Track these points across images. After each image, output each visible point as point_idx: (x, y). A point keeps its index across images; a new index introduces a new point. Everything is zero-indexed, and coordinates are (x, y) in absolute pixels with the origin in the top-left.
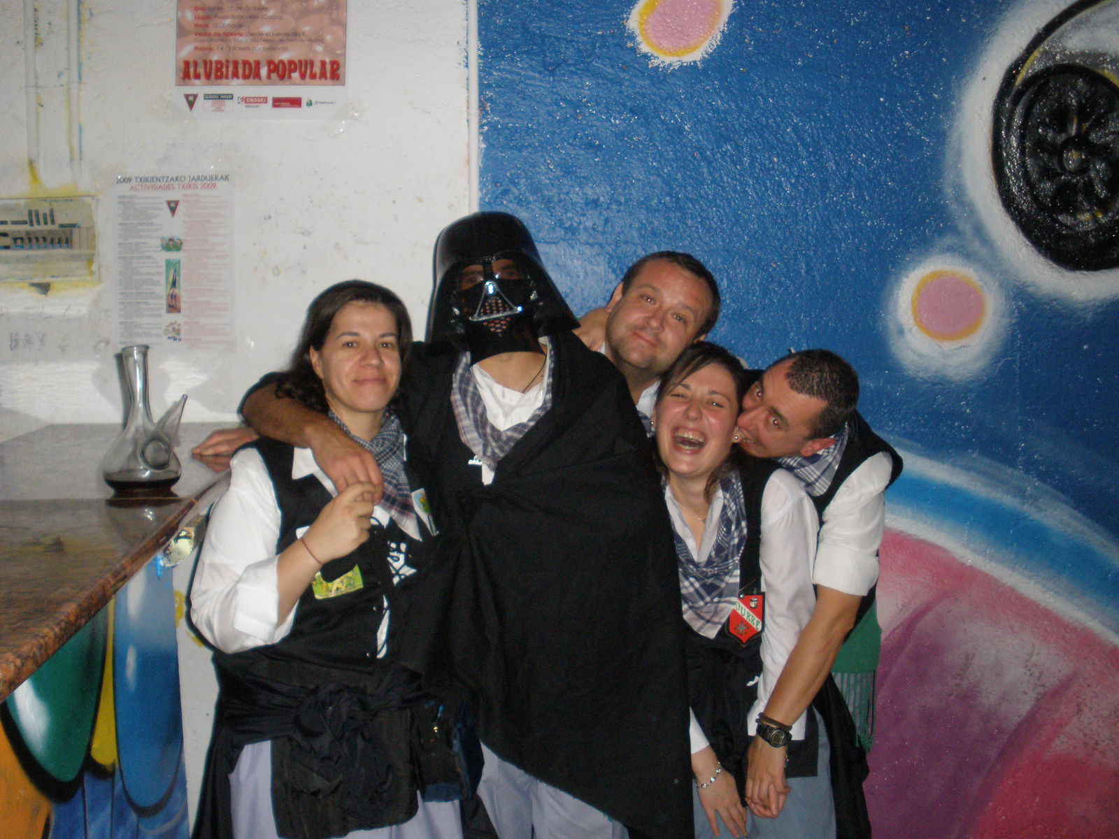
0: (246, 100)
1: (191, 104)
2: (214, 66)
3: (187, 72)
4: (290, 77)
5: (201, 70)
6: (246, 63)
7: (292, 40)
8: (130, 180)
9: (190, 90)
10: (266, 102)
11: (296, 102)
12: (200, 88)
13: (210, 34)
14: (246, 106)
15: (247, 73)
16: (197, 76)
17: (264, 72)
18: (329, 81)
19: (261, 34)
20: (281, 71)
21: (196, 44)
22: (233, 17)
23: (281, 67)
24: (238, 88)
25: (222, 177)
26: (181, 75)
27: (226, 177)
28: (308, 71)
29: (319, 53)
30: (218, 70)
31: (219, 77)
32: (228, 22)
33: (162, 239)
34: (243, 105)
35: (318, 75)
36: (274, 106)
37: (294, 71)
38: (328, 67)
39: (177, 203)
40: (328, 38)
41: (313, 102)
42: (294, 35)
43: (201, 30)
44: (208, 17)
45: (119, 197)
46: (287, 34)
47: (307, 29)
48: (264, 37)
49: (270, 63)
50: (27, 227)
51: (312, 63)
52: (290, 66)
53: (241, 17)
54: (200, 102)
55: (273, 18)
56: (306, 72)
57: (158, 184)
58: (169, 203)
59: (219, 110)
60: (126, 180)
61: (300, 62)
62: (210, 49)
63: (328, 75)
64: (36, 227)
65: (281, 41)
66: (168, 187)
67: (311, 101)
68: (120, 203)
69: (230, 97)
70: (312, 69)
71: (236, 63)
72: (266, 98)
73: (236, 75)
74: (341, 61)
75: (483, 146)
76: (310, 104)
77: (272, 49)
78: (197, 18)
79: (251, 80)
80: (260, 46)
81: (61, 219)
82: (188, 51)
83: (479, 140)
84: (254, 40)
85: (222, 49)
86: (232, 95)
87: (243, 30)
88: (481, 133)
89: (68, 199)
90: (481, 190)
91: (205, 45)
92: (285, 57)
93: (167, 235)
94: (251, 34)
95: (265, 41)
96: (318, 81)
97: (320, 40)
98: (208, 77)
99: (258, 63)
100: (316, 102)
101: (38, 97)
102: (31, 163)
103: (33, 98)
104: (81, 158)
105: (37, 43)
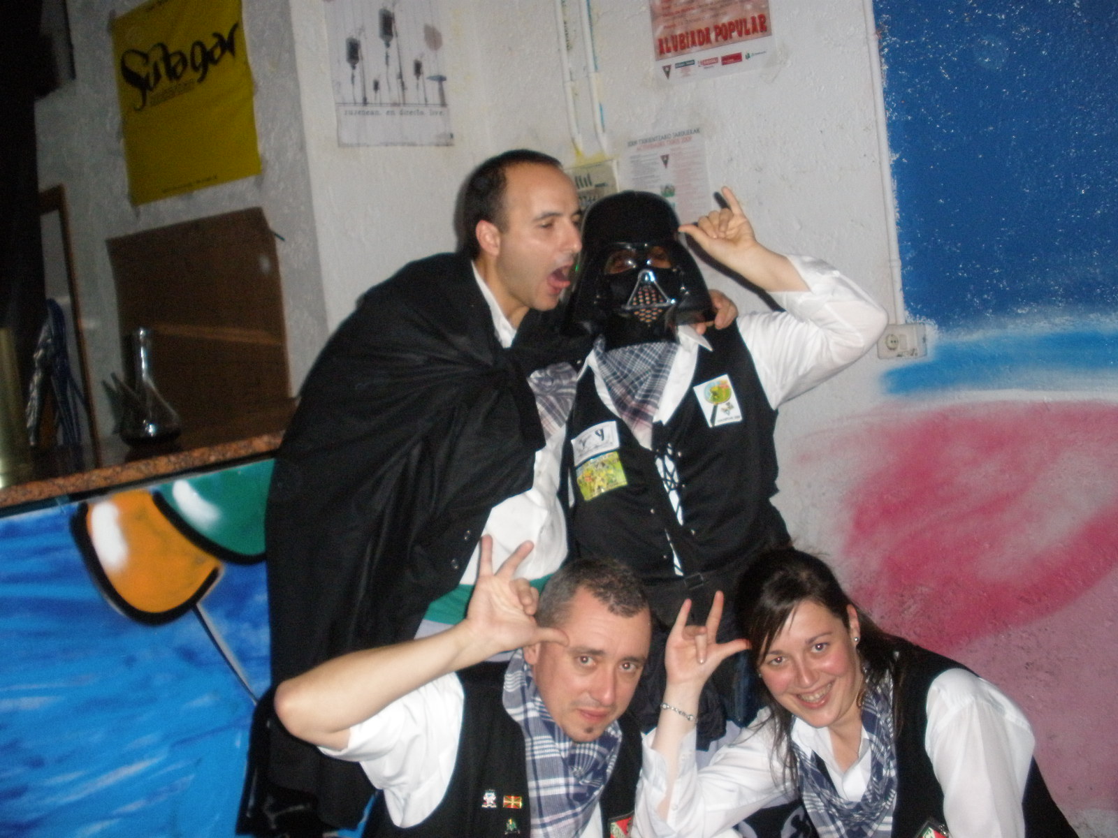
0: (704, 63)
1: (668, 74)
2: (678, 40)
3: (663, 48)
4: (731, 37)
5: (670, 45)
6: (700, 31)
7: (728, 5)
8: (636, 143)
9: (665, 62)
10: (717, 62)
11: (737, 58)
12: (672, 59)
13: (672, 14)
14: (705, 68)
15: (701, 40)
16: (669, 51)
17: (713, 36)
18: (760, 34)
19: (707, 5)
20: (725, 33)
21: (666, 24)
23: (723, 29)
24: (697, 54)
25: (695, 131)
26: (658, 51)
27: (698, 130)
28: (743, 29)
29: (749, 11)
30: (682, 41)
31: (683, 48)
33: (662, 187)
34: (702, 68)
35: (751, 30)
36: (723, 64)
37: (732, 31)
39: (667, 156)
41: (751, 55)
43: (665, 12)
45: (631, 157)
48: (710, 6)
49: (716, 27)
51: (745, 21)
52: (730, 27)
54: (673, 71)
56: (742, 29)
57: (654, 143)
58: (663, 157)
59: (687, 75)
60: (632, 143)
61: (737, 22)
62: (674, 26)
63: (759, 28)
65: (722, 6)
66: (661, 145)
67: (748, 54)
68: (632, 162)
69: (692, 62)
70: (746, 27)
71: (693, 33)
72: (717, 58)
73: (694, 43)
74: (765, 13)
75: (886, 67)
76: (748, 57)
77: (716, 16)
78: (663, 2)
79: (705, 46)
80: (707, 15)
81: (596, 181)
82: (660, 31)
83: (881, 62)
84: (703, 11)
85: (682, 23)
86: (693, 61)
87: (695, 4)
88: (881, 56)
89: (599, 165)
90: (887, 109)
91: (670, 23)
92: (725, 20)
93: (664, 183)
94: (700, 6)
95: (712, 9)
96: (751, 35)
98: (676, 49)
100: (753, 55)
101: (573, 89)
102: (573, 140)
103: (569, 91)
104: (604, 131)
105: (569, 47)
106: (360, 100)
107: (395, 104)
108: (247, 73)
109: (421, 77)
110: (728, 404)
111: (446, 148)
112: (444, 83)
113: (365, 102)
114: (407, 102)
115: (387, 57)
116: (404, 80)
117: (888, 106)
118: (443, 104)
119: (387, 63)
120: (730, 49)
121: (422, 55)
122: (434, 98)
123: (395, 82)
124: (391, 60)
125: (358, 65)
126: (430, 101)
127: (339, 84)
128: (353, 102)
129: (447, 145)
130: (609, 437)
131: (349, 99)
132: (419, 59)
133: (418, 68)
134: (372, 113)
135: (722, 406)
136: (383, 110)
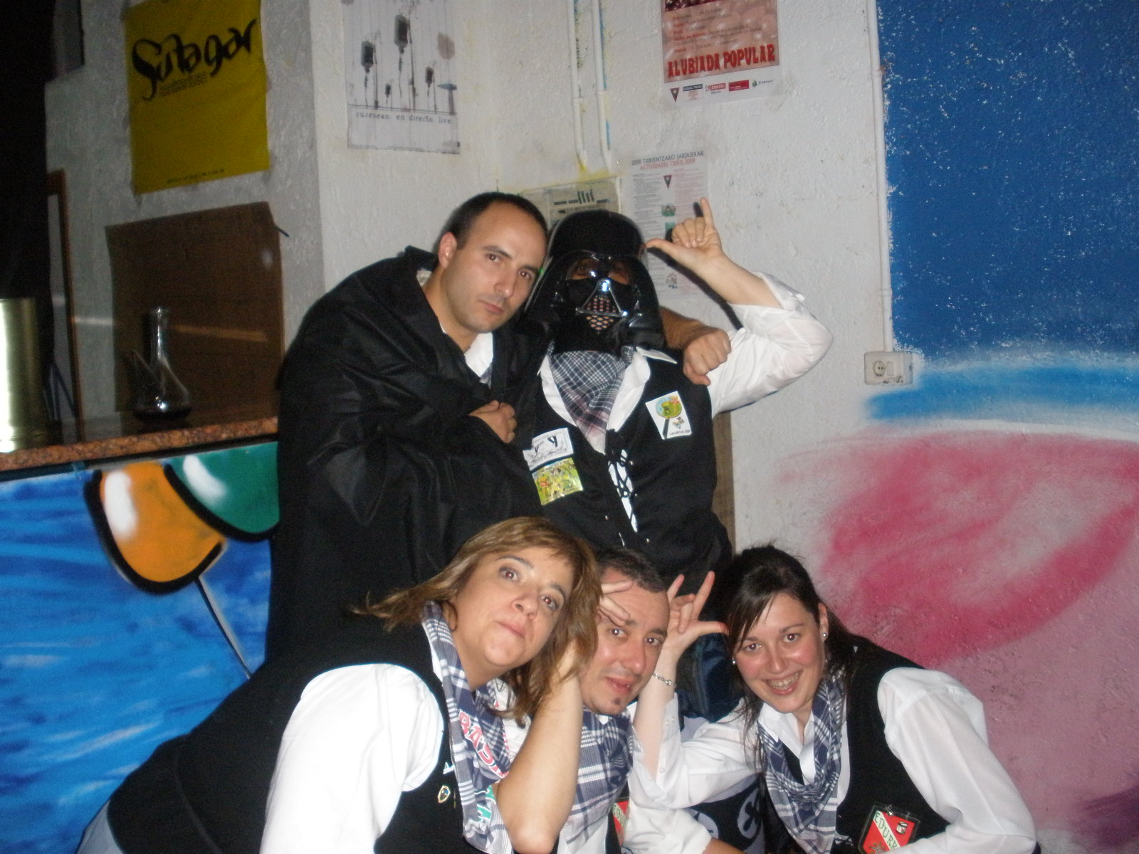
0: (711, 88)
1: (675, 96)
2: (688, 62)
3: (672, 71)
4: (739, 64)
5: (680, 68)
6: (709, 57)
7: (740, 32)
8: (639, 161)
9: (674, 85)
10: (725, 88)
11: (744, 85)
12: (680, 82)
13: (684, 38)
14: (712, 93)
15: (710, 65)
16: (678, 74)
17: (722, 62)
18: (768, 63)
19: (718, 32)
20: (733, 60)
21: (676, 48)
22: (699, 21)
23: (733, 56)
24: (705, 79)
25: (699, 154)
26: (667, 73)
27: (702, 153)
28: (752, 56)
29: (759, 40)
30: (691, 66)
31: (691, 72)
32: (694, 25)
33: (662, 207)
34: (710, 92)
35: (759, 59)
36: (731, 90)
37: (742, 58)
38: (766, 50)
39: (670, 177)
40: (765, 26)
41: (758, 83)
42: (740, 28)
43: (677, 36)
44: (681, 25)
45: (635, 176)
46: (735, 29)
47: (749, 21)
48: (721, 33)
50: (577, 205)
51: (754, 50)
52: (739, 55)
53: (704, 20)
54: (681, 94)
55: (724, 16)
56: (750, 57)
57: (658, 163)
58: (665, 177)
59: (694, 99)
60: (636, 162)
61: (746, 49)
62: (684, 50)
63: (767, 57)
64: (583, 204)
65: (732, 34)
66: (664, 165)
67: (755, 82)
68: (635, 180)
69: (700, 87)
70: (754, 55)
71: (702, 58)
72: (725, 84)
73: (703, 68)
74: (774, 44)
75: (888, 103)
76: (755, 84)
77: (726, 42)
78: (675, 26)
79: (713, 71)
80: (718, 42)
81: (598, 197)
82: (670, 54)
83: (883, 97)
84: (714, 37)
85: (692, 48)
86: (701, 85)
87: (706, 31)
88: (884, 92)
89: (601, 181)
90: (886, 143)
91: (681, 47)
92: (735, 47)
93: (665, 203)
94: (711, 33)
95: (722, 36)
96: (759, 64)
97: (759, 29)
98: (685, 73)
99: (717, 56)
100: (760, 83)
101: (581, 105)
102: (578, 156)
103: (577, 106)
104: (609, 148)
105: (579, 65)
106: (371, 103)
107: (405, 110)
108: (262, 69)
109: (432, 85)
110: (679, 419)
111: (452, 155)
112: (454, 92)
113: (376, 105)
114: (417, 108)
115: (401, 62)
116: (415, 86)
117: (888, 140)
118: (452, 113)
119: (400, 69)
120: (737, 76)
121: (435, 63)
122: (443, 106)
123: (406, 88)
124: (404, 67)
125: (371, 69)
126: (440, 108)
127: (352, 86)
128: (365, 104)
129: (454, 153)
130: (562, 443)
131: (361, 101)
132: (431, 66)
133: (430, 75)
134: (383, 117)
135: (673, 420)
136: (393, 115)
